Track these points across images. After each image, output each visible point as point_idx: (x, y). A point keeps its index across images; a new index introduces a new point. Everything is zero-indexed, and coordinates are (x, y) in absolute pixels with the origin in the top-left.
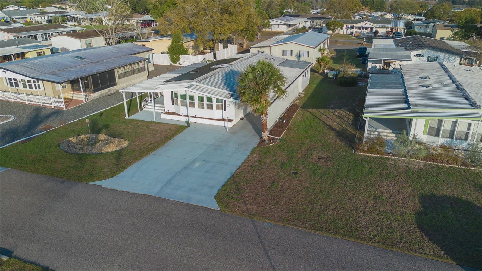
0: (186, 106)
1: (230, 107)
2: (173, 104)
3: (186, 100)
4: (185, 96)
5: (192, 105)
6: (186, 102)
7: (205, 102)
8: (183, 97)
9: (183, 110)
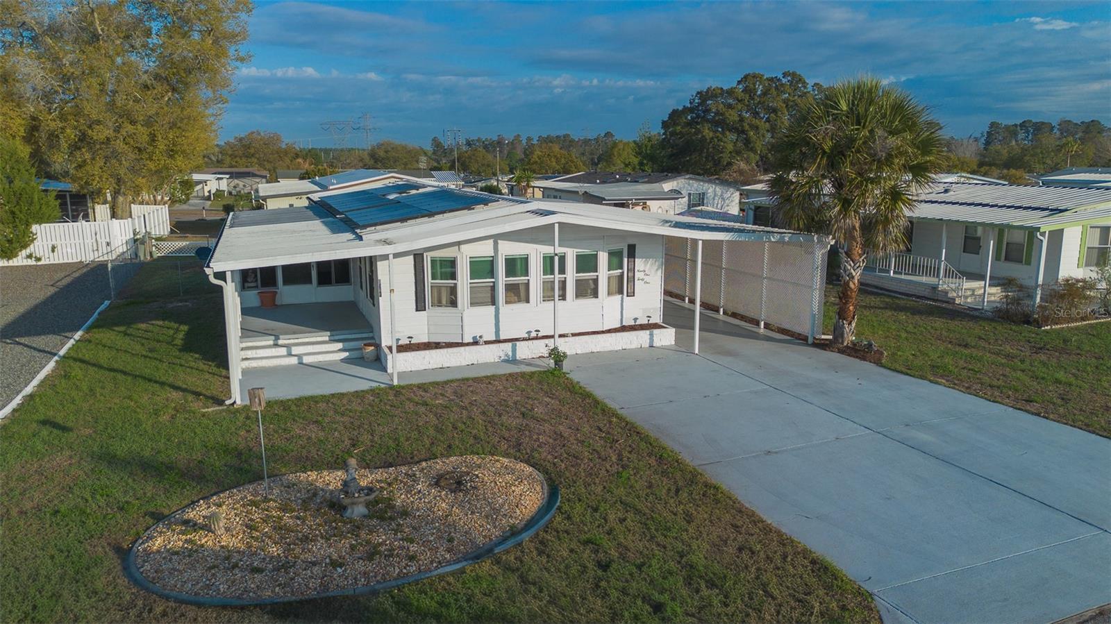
0: (493, 302)
1: (647, 278)
2: (420, 306)
3: (493, 278)
4: (492, 261)
5: (518, 293)
6: (493, 288)
7: (571, 275)
8: (483, 268)
9: (477, 320)
